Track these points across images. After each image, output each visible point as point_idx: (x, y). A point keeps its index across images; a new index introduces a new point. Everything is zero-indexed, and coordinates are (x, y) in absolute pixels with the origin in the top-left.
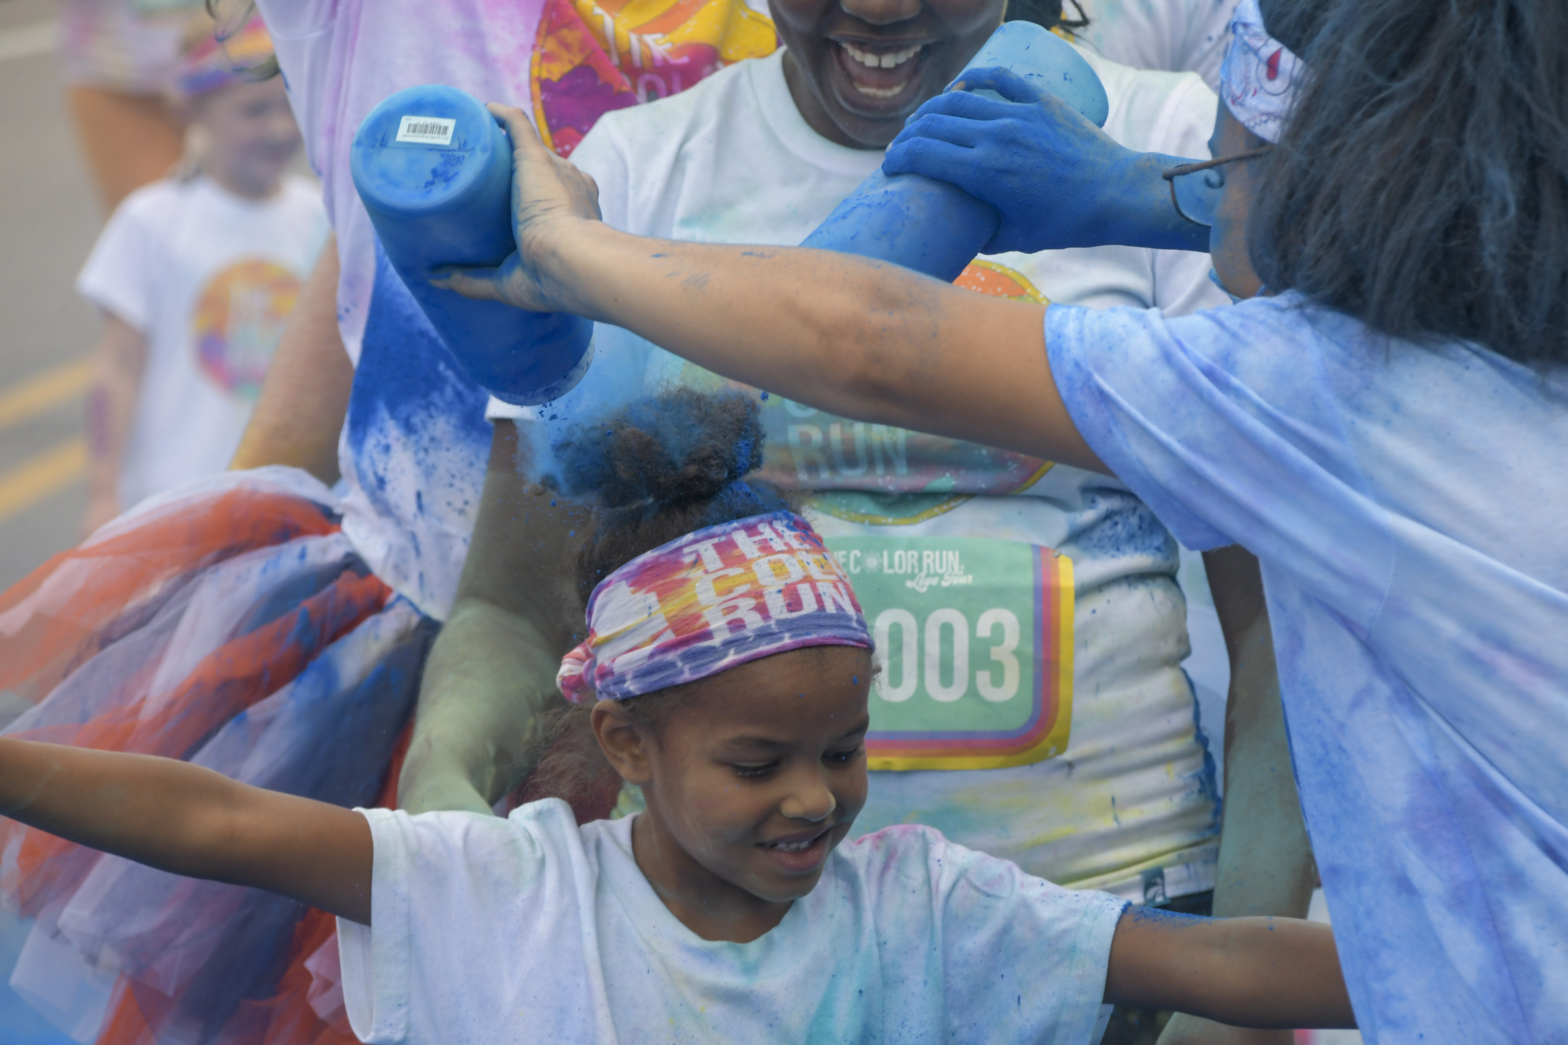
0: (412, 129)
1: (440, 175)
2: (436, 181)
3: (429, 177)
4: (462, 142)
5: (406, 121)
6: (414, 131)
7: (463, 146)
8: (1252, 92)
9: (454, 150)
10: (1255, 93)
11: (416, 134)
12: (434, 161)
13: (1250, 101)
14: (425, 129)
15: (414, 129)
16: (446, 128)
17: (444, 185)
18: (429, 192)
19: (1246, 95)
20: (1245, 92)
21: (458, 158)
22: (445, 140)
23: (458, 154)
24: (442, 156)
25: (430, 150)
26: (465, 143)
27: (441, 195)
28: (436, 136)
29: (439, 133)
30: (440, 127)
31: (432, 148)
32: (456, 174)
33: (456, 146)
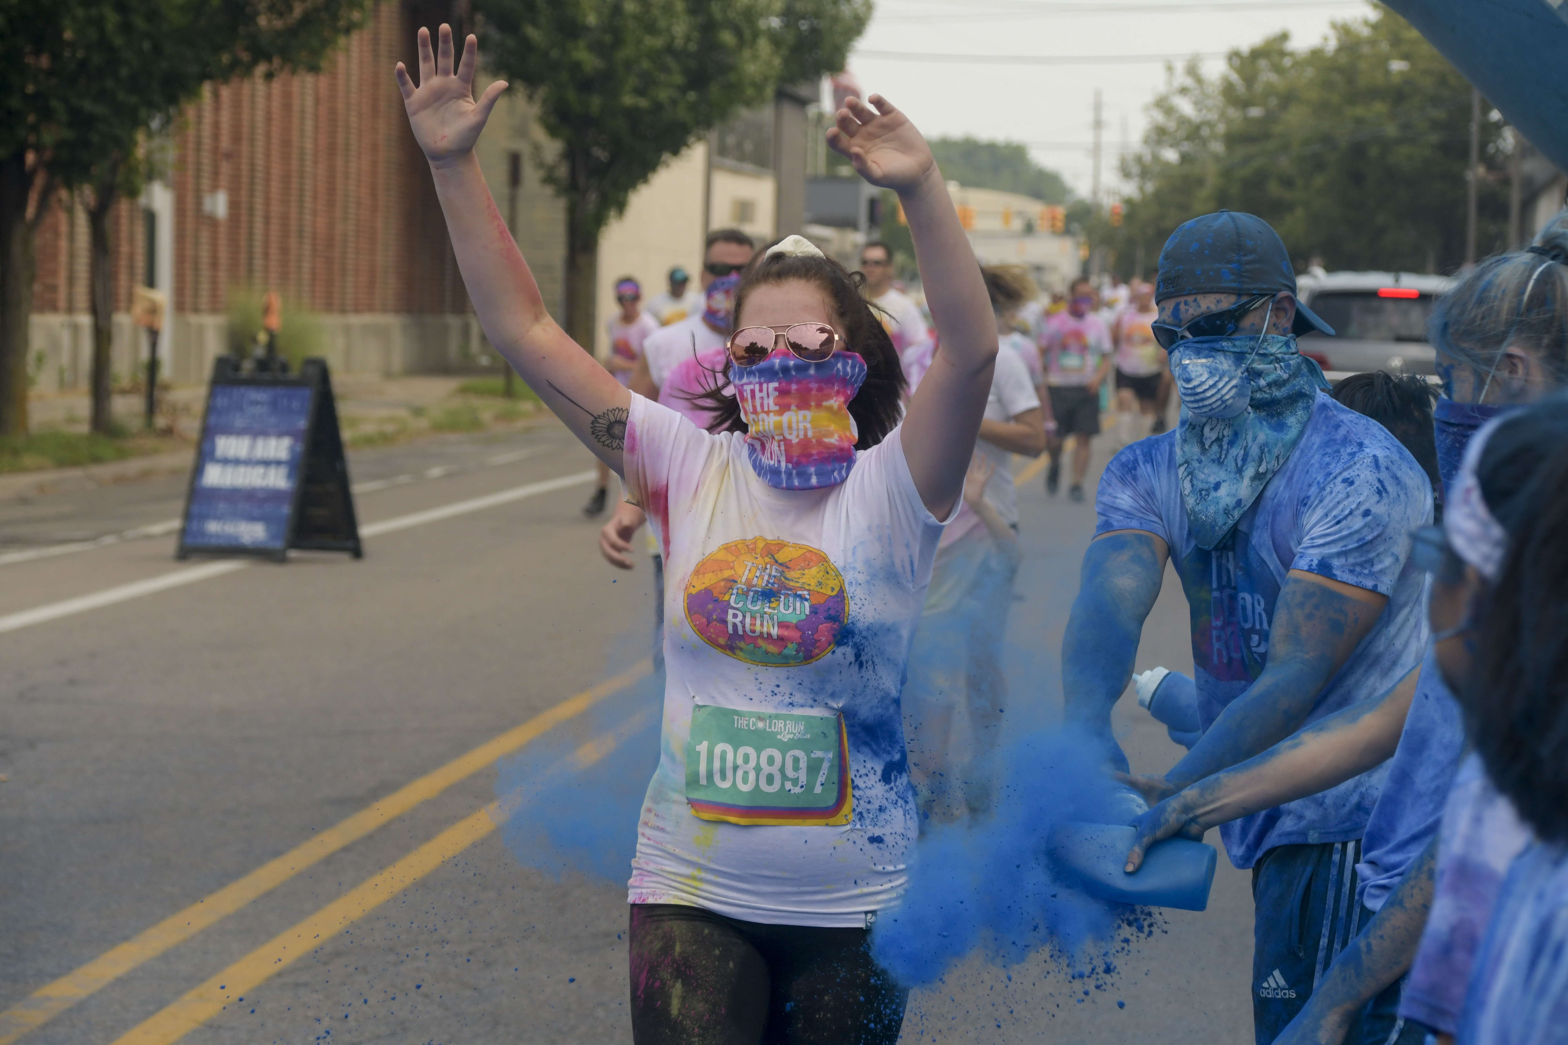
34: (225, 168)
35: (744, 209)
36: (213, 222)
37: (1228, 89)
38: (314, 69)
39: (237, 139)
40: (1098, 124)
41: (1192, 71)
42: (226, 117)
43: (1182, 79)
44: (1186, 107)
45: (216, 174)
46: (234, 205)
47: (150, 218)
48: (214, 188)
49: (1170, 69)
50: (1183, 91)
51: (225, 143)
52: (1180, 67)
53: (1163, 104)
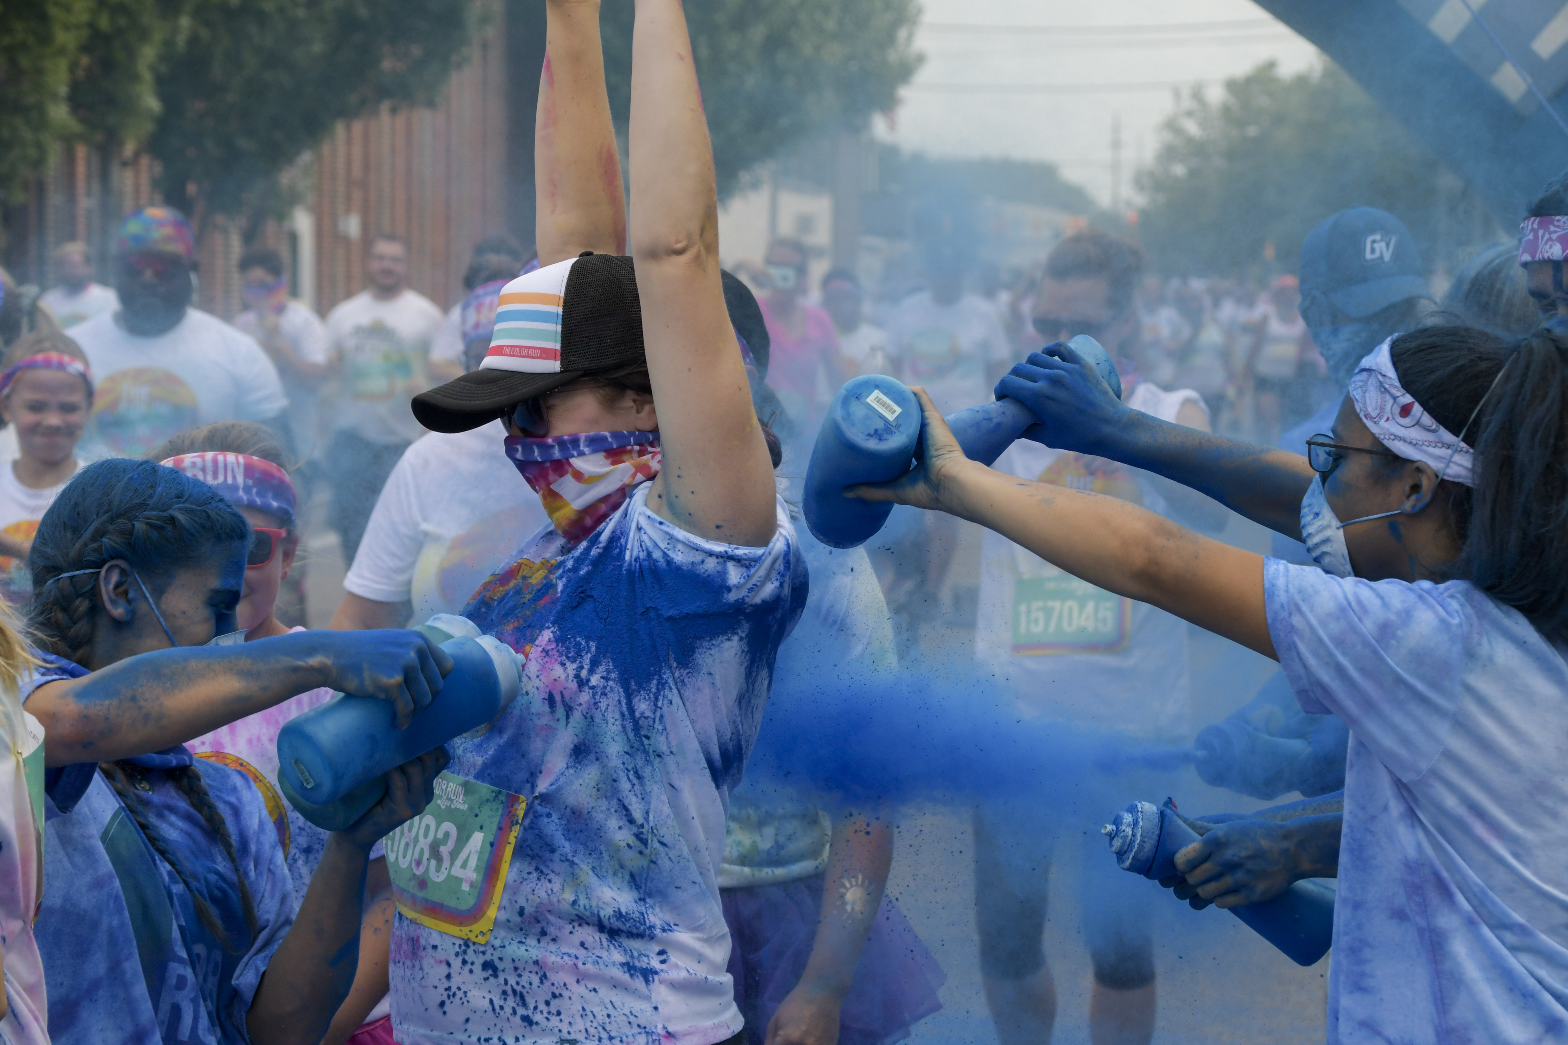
0: (877, 399)
1: (877, 435)
2: (874, 436)
3: (872, 432)
4: (899, 424)
5: (876, 393)
6: (878, 402)
7: (898, 426)
8: (1385, 418)
9: (892, 426)
10: (1388, 419)
11: (878, 404)
12: (880, 425)
13: (1382, 422)
14: (884, 404)
15: (878, 400)
16: (895, 411)
17: (877, 441)
18: (868, 440)
19: (1380, 418)
20: (1380, 416)
21: (892, 432)
22: (891, 417)
23: (893, 429)
24: (885, 425)
25: (881, 417)
26: (900, 426)
27: (872, 445)
28: (887, 412)
29: (890, 412)
30: (892, 409)
31: (882, 417)
32: (886, 439)
33: (894, 424)
34: (357, 195)
35: (805, 223)
36: (346, 241)
37: (1226, 111)
38: (431, 104)
39: (366, 166)
40: (1116, 145)
41: (1197, 95)
42: (357, 151)
43: (1187, 103)
44: (1192, 128)
45: (349, 199)
46: (365, 227)
47: (293, 239)
48: (348, 211)
49: (1177, 95)
50: (1190, 114)
51: (357, 171)
52: (1186, 92)
53: (1172, 126)
